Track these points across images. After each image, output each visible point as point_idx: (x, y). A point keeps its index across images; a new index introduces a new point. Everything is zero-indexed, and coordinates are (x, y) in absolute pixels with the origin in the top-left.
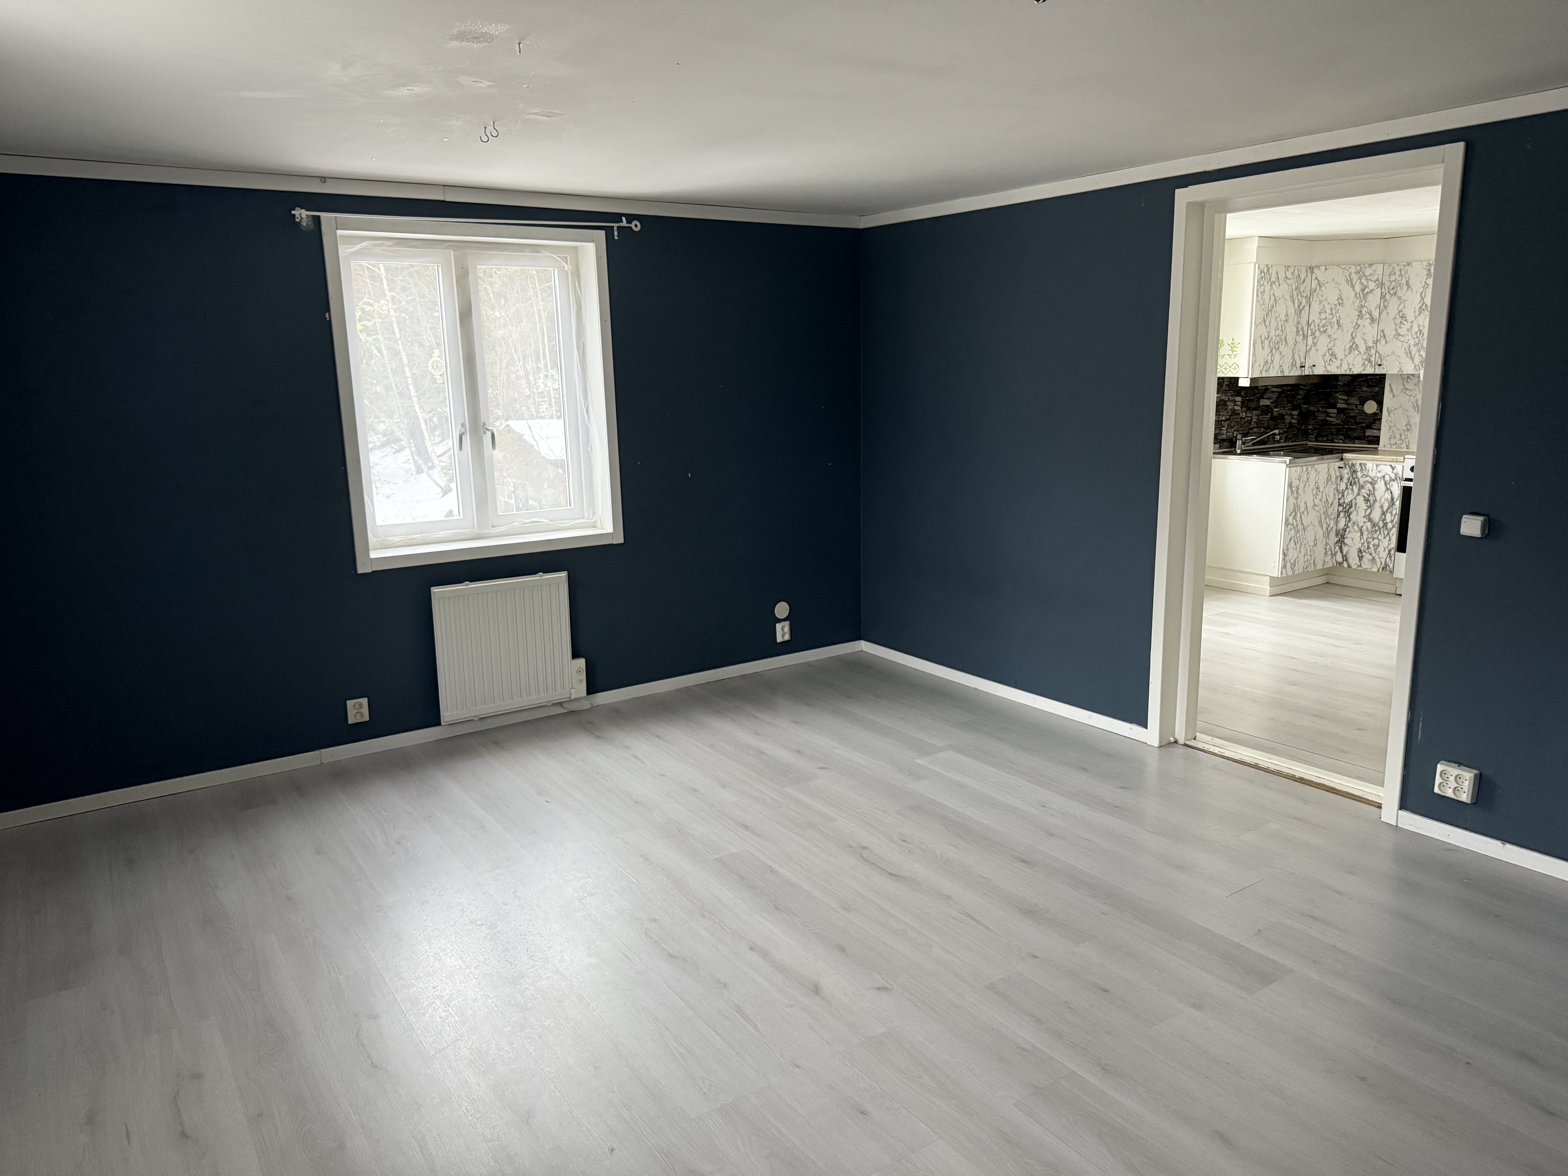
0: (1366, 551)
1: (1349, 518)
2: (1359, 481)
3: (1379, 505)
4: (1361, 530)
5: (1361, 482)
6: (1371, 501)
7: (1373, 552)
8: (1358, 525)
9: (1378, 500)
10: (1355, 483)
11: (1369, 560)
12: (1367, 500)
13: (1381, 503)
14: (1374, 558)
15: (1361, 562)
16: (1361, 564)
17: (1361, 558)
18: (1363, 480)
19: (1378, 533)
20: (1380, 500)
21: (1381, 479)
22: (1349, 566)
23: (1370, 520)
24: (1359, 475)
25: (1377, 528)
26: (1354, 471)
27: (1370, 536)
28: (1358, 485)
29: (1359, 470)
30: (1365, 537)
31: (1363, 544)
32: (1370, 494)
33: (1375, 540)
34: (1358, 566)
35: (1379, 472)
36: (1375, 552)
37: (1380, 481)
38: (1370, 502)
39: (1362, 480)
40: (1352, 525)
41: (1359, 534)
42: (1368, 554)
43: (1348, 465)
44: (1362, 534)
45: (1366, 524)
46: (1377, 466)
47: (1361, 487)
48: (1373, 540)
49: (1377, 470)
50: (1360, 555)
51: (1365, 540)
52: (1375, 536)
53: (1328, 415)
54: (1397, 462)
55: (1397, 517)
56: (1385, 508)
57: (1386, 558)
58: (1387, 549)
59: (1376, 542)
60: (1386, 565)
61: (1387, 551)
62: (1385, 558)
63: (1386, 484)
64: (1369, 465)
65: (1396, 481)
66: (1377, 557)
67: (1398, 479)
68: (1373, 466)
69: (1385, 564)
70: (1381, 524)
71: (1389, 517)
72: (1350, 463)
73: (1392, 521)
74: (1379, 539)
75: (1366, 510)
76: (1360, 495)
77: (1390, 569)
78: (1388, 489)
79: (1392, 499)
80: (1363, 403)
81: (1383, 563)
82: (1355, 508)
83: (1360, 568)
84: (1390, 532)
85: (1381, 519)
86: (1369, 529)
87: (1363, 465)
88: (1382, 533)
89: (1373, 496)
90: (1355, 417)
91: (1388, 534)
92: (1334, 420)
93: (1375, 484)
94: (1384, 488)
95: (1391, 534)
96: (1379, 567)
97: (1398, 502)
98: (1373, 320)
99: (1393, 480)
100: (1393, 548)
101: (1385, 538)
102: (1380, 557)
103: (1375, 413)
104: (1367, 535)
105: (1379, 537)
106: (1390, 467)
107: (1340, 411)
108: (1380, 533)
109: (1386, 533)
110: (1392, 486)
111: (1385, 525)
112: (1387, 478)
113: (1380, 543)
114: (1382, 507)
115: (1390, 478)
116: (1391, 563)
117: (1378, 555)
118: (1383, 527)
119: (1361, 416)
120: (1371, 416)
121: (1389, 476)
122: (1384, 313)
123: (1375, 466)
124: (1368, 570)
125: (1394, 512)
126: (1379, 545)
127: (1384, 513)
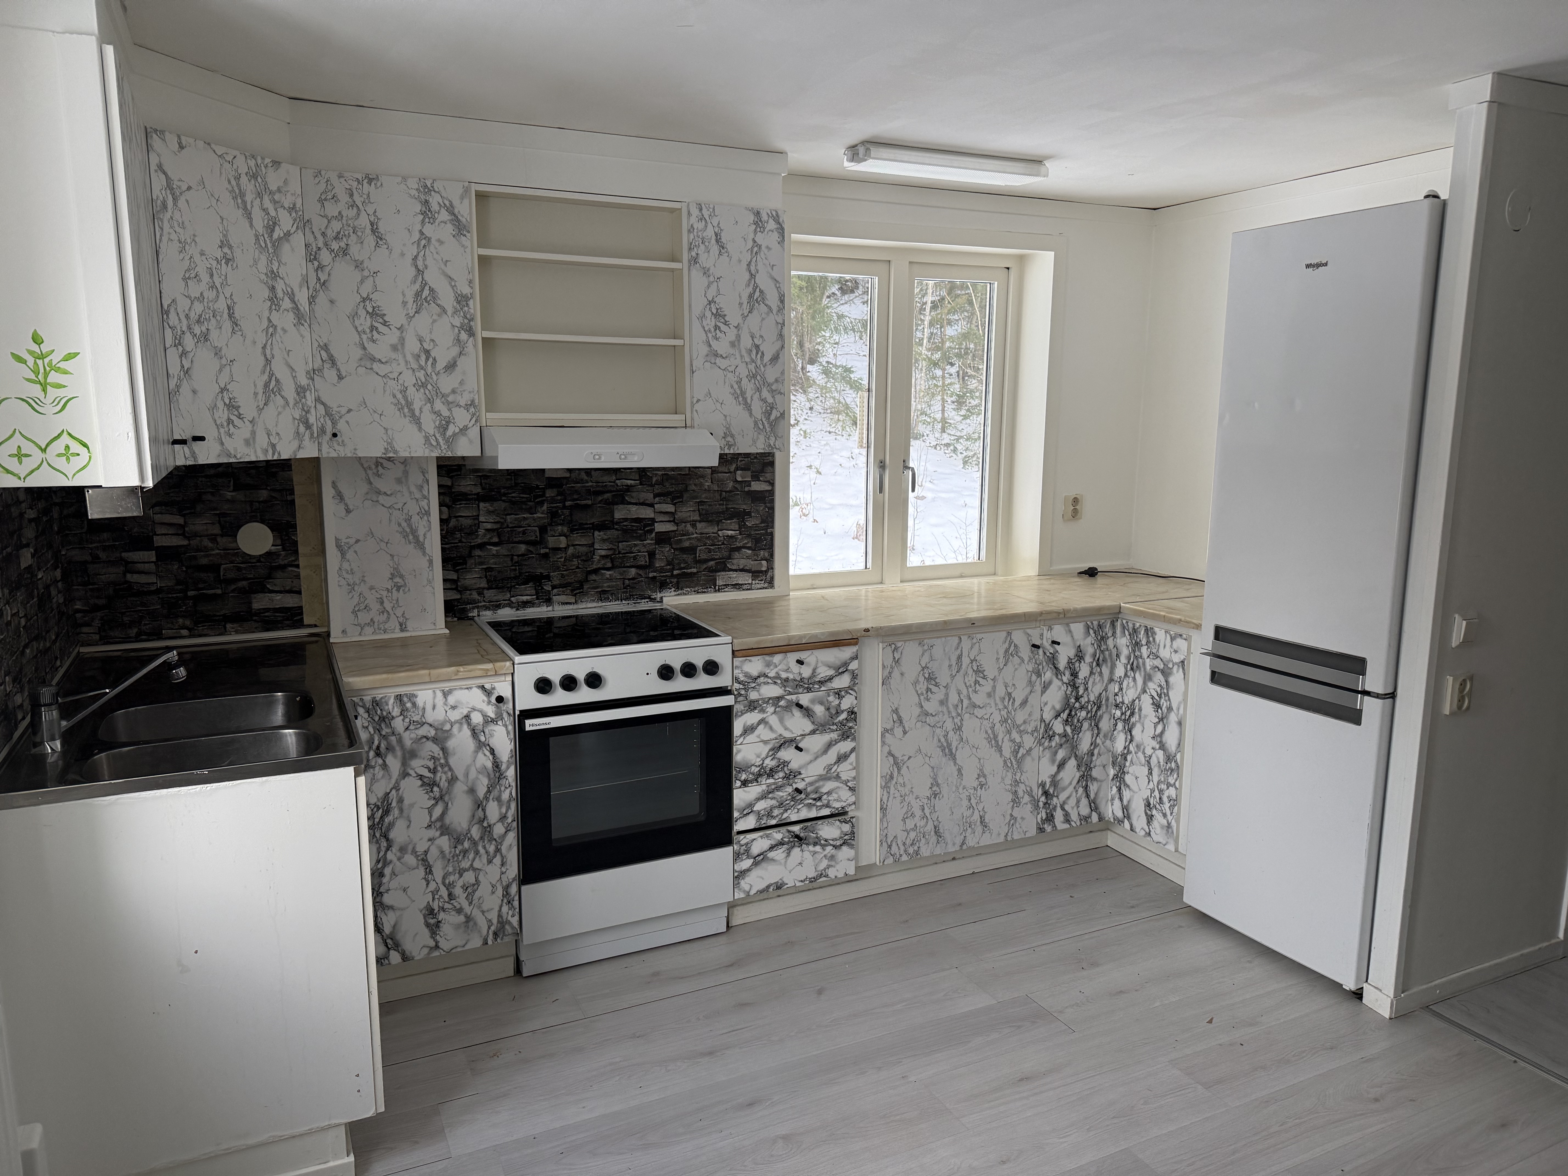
0: (447, 906)
1: (388, 840)
2: (400, 741)
3: (466, 788)
4: (424, 860)
5: (408, 743)
6: (441, 785)
7: (465, 904)
8: (414, 852)
9: (460, 776)
10: (390, 748)
11: (457, 927)
12: (429, 784)
13: (470, 784)
14: (469, 919)
15: (438, 937)
16: (437, 942)
17: (434, 928)
18: (413, 736)
19: (471, 856)
20: (467, 775)
21: (461, 724)
22: (405, 958)
23: (445, 830)
24: (399, 724)
25: (466, 845)
26: (383, 719)
27: (451, 869)
28: (399, 753)
29: (396, 712)
30: (438, 873)
31: (434, 893)
32: (435, 768)
33: (465, 874)
34: (431, 948)
35: (454, 708)
36: (470, 904)
37: (460, 730)
38: (438, 786)
39: (408, 738)
40: (398, 854)
41: (421, 872)
42: (454, 913)
43: (364, 707)
44: (429, 870)
45: (437, 842)
46: (446, 694)
47: (410, 755)
48: (461, 876)
49: (445, 704)
50: (432, 921)
51: (439, 880)
52: (465, 864)
53: (129, 567)
54: (496, 674)
55: (513, 805)
56: (481, 791)
57: (501, 907)
58: (498, 885)
59: (469, 877)
60: (503, 922)
61: (500, 892)
62: (497, 909)
63: (474, 733)
64: (425, 696)
65: (500, 723)
66: (476, 913)
67: (505, 715)
68: (434, 698)
69: (498, 922)
70: (475, 832)
71: (493, 811)
72: (368, 699)
73: (503, 818)
74: (475, 870)
75: (430, 810)
76: (408, 774)
77: (513, 927)
78: (481, 745)
79: (496, 765)
80: (231, 530)
81: (495, 921)
82: (401, 810)
83: (436, 953)
84: (501, 844)
85: (475, 821)
86: (447, 852)
87: (405, 699)
88: (482, 851)
89: (446, 769)
90: (214, 568)
91: (498, 850)
92: (152, 579)
93: (447, 739)
94: (471, 744)
95: (504, 849)
96: (485, 932)
97: (512, 768)
98: (300, 317)
99: (493, 721)
100: (514, 880)
101: (490, 862)
102: (485, 908)
103: (269, 554)
104: (444, 868)
105: (477, 864)
106: (479, 692)
107: (165, 555)
108: (477, 853)
109: (492, 849)
110: (492, 736)
111: (487, 831)
112: (477, 718)
113: (481, 878)
114: (472, 791)
115: (485, 716)
116: (513, 916)
117: (479, 907)
118: (482, 838)
119: (232, 562)
120: (259, 561)
121: (481, 711)
122: (322, 298)
123: (439, 694)
124: (459, 949)
125: (505, 796)
126: (477, 882)
127: (479, 805)
